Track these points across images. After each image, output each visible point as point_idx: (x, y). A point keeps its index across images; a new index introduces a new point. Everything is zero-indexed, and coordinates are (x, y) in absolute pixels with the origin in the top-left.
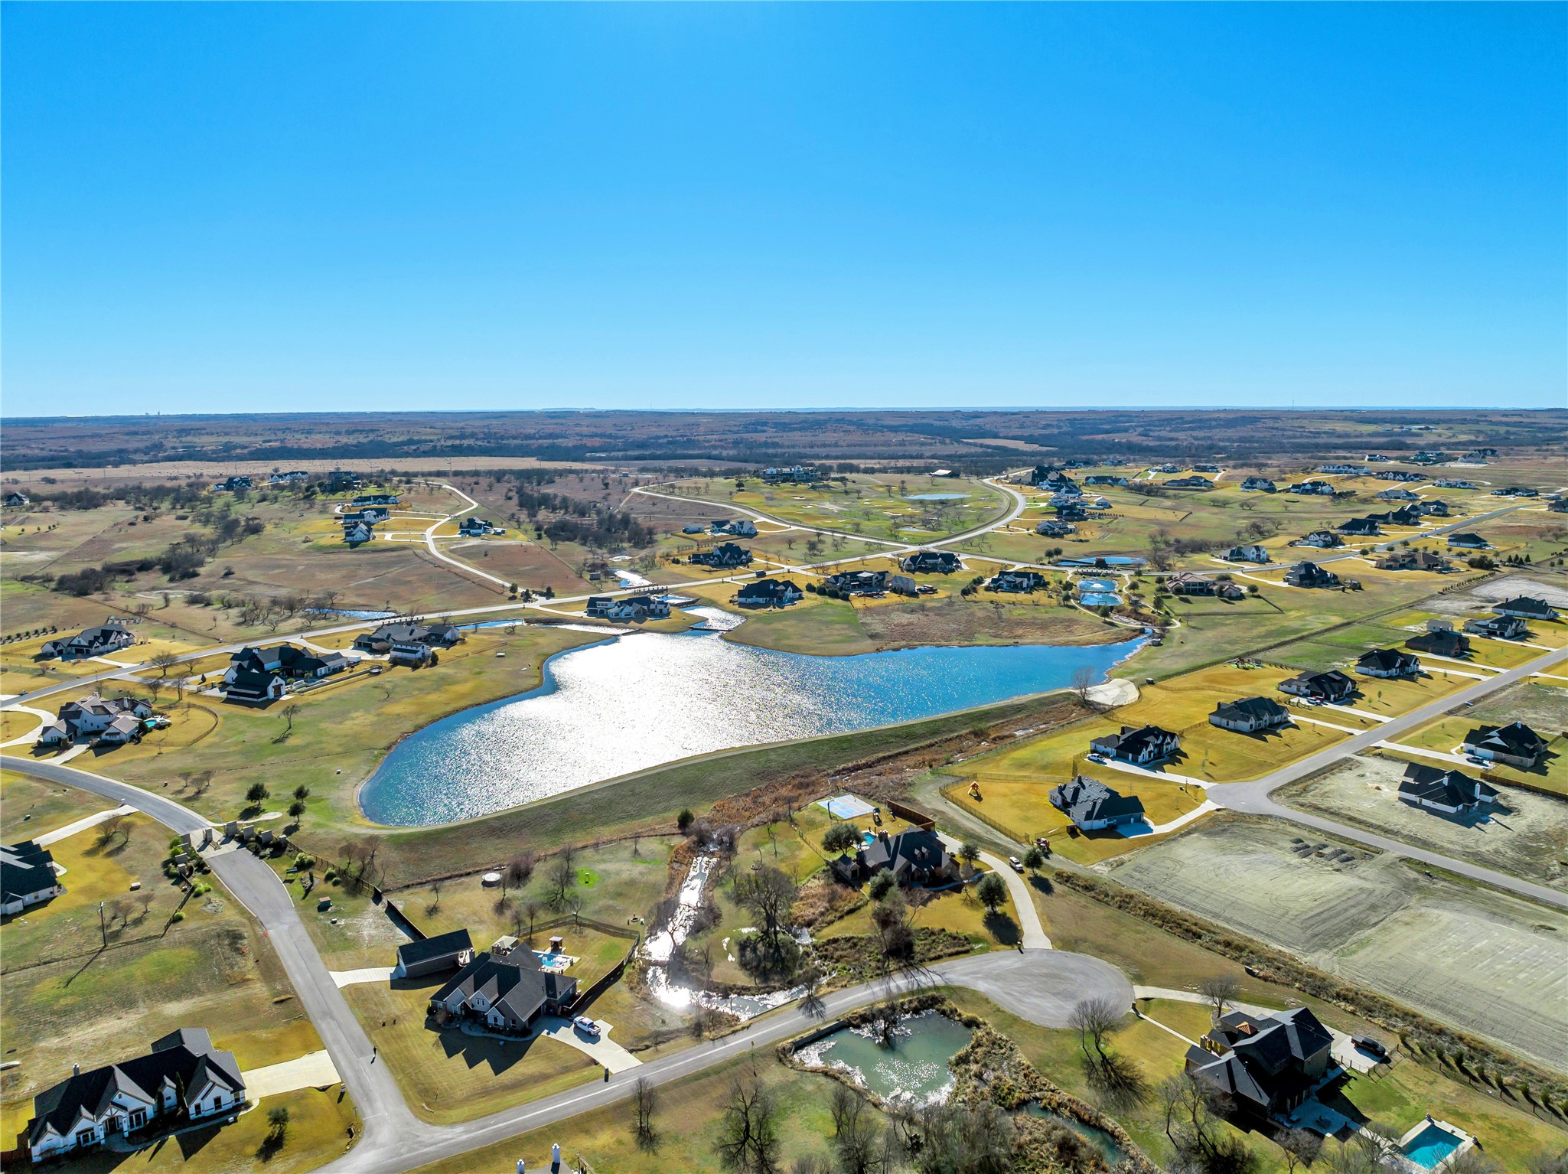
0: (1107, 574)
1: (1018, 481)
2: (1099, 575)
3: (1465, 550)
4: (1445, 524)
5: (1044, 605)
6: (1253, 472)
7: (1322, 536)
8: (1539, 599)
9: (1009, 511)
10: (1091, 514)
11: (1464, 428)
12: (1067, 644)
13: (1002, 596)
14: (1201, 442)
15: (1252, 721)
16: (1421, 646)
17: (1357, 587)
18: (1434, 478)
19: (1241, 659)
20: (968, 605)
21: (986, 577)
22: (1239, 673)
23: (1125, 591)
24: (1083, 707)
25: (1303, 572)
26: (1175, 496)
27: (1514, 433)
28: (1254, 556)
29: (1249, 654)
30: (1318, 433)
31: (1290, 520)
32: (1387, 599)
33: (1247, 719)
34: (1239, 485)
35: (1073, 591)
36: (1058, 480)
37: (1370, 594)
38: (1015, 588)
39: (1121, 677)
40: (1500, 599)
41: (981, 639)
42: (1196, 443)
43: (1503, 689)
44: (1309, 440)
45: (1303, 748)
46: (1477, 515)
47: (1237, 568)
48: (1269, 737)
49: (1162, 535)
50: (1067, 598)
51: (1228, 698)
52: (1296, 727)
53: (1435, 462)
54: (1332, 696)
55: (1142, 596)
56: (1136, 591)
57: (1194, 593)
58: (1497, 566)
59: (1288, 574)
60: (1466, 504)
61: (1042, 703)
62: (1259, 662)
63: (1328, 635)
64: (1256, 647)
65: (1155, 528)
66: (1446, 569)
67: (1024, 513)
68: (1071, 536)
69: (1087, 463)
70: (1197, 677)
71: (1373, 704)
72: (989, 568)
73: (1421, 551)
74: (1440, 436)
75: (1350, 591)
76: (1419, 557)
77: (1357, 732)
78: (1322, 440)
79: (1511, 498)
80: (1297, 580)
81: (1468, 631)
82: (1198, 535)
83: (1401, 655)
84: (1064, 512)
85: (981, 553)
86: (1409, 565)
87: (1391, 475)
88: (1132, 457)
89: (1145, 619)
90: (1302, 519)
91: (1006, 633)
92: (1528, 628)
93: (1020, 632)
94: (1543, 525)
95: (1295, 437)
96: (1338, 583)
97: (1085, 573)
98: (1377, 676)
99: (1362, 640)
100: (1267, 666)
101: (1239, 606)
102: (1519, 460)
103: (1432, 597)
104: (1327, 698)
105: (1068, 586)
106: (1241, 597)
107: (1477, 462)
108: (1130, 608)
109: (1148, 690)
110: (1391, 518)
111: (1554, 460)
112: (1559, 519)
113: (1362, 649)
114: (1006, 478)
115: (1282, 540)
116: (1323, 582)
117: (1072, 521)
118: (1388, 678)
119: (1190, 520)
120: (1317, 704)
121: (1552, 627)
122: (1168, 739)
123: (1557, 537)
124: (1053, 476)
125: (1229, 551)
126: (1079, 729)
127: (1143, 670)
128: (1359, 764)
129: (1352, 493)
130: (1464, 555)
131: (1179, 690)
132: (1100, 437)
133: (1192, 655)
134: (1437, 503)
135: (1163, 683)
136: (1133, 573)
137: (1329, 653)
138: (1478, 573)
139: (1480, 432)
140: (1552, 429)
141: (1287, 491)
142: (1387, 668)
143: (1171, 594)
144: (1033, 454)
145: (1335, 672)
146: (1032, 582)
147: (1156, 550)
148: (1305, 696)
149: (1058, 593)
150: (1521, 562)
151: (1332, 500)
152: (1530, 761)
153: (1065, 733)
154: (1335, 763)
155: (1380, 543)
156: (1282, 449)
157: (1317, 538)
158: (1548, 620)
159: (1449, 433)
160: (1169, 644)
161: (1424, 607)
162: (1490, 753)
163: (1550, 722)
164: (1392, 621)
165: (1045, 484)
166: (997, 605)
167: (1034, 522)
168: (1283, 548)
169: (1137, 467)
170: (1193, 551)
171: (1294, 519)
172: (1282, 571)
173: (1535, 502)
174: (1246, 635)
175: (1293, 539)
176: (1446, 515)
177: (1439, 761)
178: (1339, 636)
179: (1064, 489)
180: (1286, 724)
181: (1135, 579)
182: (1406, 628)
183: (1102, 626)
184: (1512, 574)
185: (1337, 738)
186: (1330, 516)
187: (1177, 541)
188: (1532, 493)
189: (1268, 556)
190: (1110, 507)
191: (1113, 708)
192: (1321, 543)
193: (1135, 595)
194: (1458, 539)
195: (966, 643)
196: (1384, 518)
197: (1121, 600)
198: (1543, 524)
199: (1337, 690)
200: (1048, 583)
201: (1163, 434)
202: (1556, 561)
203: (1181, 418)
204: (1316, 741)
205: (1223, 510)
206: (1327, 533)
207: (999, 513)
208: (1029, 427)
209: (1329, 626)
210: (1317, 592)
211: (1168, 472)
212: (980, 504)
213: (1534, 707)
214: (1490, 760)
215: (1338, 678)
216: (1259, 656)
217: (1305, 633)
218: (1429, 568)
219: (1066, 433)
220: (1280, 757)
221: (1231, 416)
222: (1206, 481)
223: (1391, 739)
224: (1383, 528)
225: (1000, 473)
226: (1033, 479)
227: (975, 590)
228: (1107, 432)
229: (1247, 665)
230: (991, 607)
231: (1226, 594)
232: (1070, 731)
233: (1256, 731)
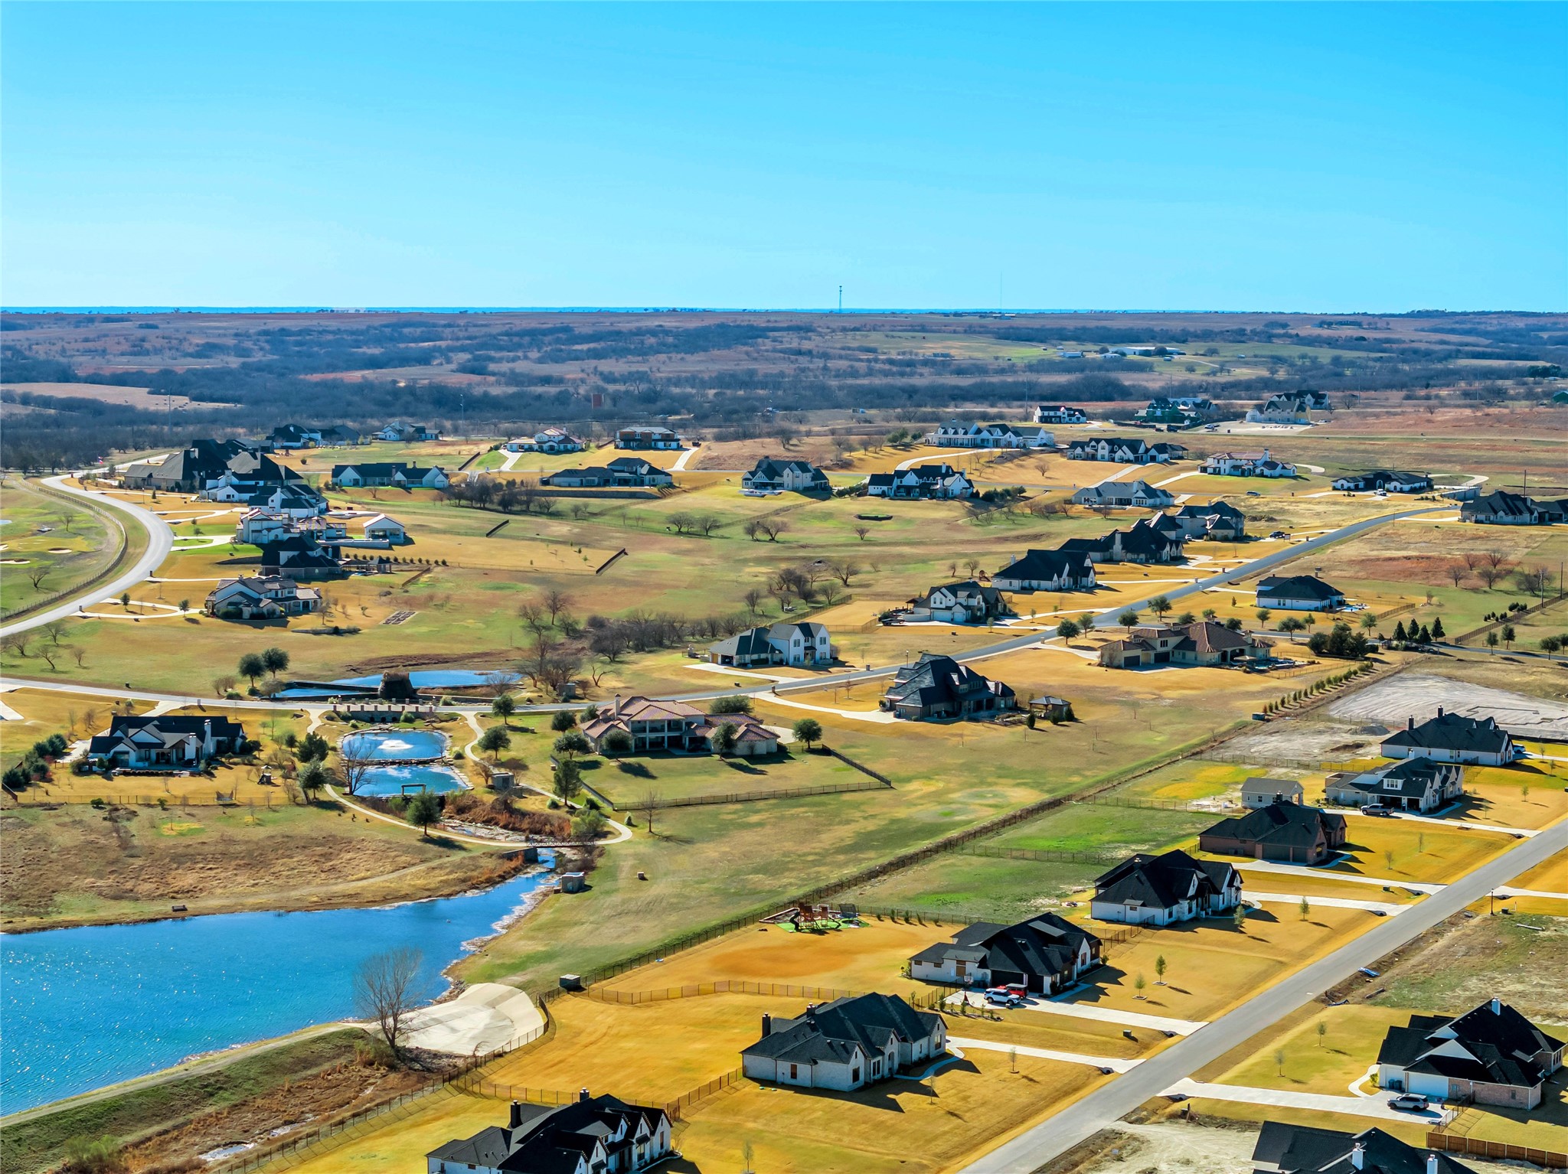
0: (418, 716)
1: (144, 482)
2: (395, 718)
3: (1300, 616)
4: (1245, 556)
5: (251, 805)
6: (772, 448)
7: (962, 595)
8: (1480, 717)
9: (123, 560)
10: (356, 561)
11: (1245, 350)
12: (328, 903)
13: (126, 788)
14: (621, 388)
15: (858, 1060)
16: (1235, 843)
17: (1062, 714)
18: (1202, 456)
19: (803, 909)
20: (26, 816)
21: (74, 736)
22: (803, 945)
23: (472, 756)
24: (392, 1068)
25: (928, 681)
26: (576, 510)
27: (1351, 364)
28: (799, 651)
29: (821, 893)
30: (910, 364)
31: (876, 562)
32: (1140, 739)
33: (842, 1055)
34: (738, 479)
35: (330, 762)
36: (256, 475)
37: (1097, 730)
38: (163, 762)
39: (490, 978)
40: (1394, 725)
41: (73, 907)
42: (611, 388)
43: (1437, 932)
44: (889, 380)
45: (994, 1119)
46: (1313, 535)
47: (760, 685)
48: (903, 1098)
49: (554, 609)
50: (315, 781)
51: (789, 1008)
52: (967, 1066)
53: (1195, 423)
54: (1047, 980)
55: (518, 765)
56: (504, 755)
57: (657, 749)
58: (1374, 649)
59: (891, 690)
60: (1282, 511)
61: (271, 1064)
62: (849, 913)
63: (1010, 834)
64: (834, 876)
65: (532, 593)
66: (1263, 662)
67: (169, 564)
68: (310, 621)
69: (331, 435)
70: (697, 962)
71: (1149, 993)
72: (81, 712)
73: (1200, 618)
74: (1191, 369)
75: (1046, 725)
76: (1199, 635)
77: (1121, 1066)
78: (923, 379)
79: (1375, 497)
80: (914, 703)
81: (1336, 802)
82: (652, 607)
83: (1197, 865)
84: (284, 556)
85: (53, 673)
86: (1178, 656)
87: (1103, 450)
88: (448, 424)
89: (537, 826)
90: (903, 559)
91: (146, 887)
92: (1467, 788)
93: (188, 879)
94: (1458, 554)
95: (854, 374)
96: (1016, 708)
97: (355, 716)
98: (1148, 924)
99: (1094, 839)
100: (872, 921)
101: (776, 777)
102: (1377, 416)
103: (1241, 729)
104: (1035, 987)
105: (315, 748)
106: (781, 754)
107: (1288, 421)
108: (490, 798)
109: (567, 1008)
110: (1118, 546)
111: (1450, 414)
112: (1485, 538)
113: (1099, 862)
114: (111, 474)
115: (862, 611)
116: (979, 707)
117: (308, 579)
118: (1173, 926)
119: (623, 568)
120: (1013, 1005)
121: (1517, 782)
122: (643, 1128)
123: (1491, 578)
124: (242, 463)
125: (735, 640)
126: (388, 1129)
127: (549, 957)
128: (1137, 1145)
129: (1016, 494)
130: (1299, 626)
131: (653, 1000)
132: (356, 376)
133: (673, 908)
134: (1219, 508)
135: (611, 985)
136: (488, 708)
137: (1022, 877)
138: (1334, 667)
139: (1278, 360)
140: (1427, 354)
141: (860, 492)
142: (1168, 899)
143: (595, 756)
144: (178, 418)
145: (1048, 918)
146: (210, 745)
147: (544, 647)
148: (979, 986)
149: (288, 772)
150: (1425, 638)
151: (971, 513)
152: (1531, 1094)
153: (350, 1141)
154: (1079, 1147)
155: (1101, 606)
156: (825, 399)
157: (951, 600)
158: (1506, 765)
159: (1208, 363)
160: (608, 885)
161: (1228, 754)
162: (1440, 1083)
163: (1556, 998)
164: (1159, 790)
165: (223, 485)
166: (113, 812)
167: (200, 588)
168: (866, 629)
169: (467, 442)
170: (640, 648)
171: (883, 559)
172: (875, 686)
173: (1431, 505)
174: (805, 848)
175: (892, 606)
176: (1241, 538)
177: (1327, 1115)
178: (1037, 834)
179: (278, 496)
180: (941, 1061)
181: (499, 722)
182: (1193, 806)
183: (421, 851)
184: (1407, 666)
185: (1071, 1086)
186: (970, 549)
187: (596, 623)
188: (1419, 485)
189: (835, 650)
190: (409, 541)
191: (477, 1063)
192: (960, 613)
193: (499, 764)
194: (1278, 589)
195: (31, 921)
196: (1103, 546)
197: (467, 781)
198: (1456, 553)
199: (1057, 961)
200: (256, 746)
201: (521, 367)
202: (1499, 631)
203: (566, 329)
204: (1023, 1096)
205: (704, 542)
206: (971, 587)
207: (96, 566)
208: (157, 351)
209: (1008, 812)
210: (968, 731)
211: (552, 451)
212: (41, 543)
213: (1514, 968)
214: (1443, 1101)
215: (1057, 932)
216: (848, 897)
217: (954, 834)
218: (1225, 661)
219: (260, 368)
220: (940, 1146)
221: (693, 324)
222: (653, 471)
223: (1204, 1074)
224: (1104, 574)
225: (89, 462)
226: (187, 473)
227: (44, 775)
228: (373, 363)
229: (820, 922)
230: (96, 818)
231: (741, 748)
232: (364, 1136)
233: (868, 1086)
